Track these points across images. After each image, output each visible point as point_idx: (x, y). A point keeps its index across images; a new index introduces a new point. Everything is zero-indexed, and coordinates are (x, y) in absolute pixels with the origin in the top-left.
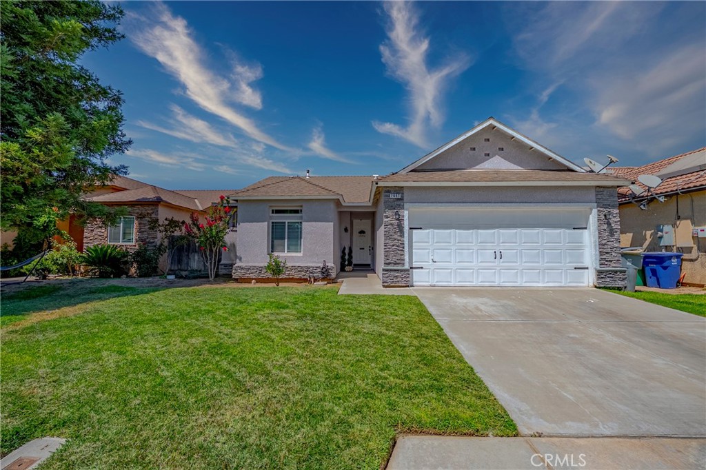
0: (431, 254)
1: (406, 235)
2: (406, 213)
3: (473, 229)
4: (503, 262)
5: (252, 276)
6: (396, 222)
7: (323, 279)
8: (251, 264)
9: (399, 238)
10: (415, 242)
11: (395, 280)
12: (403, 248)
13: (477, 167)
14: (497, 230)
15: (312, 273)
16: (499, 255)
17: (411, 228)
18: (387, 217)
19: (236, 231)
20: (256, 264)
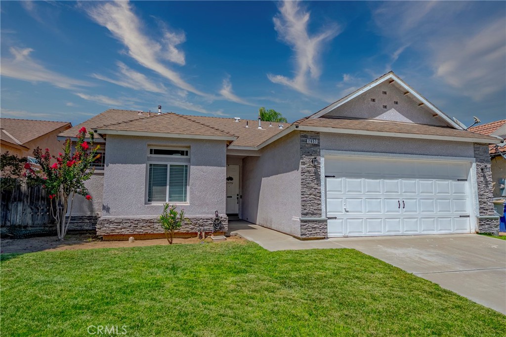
0: (344, 204)
1: (323, 183)
2: (322, 160)
3: (380, 179)
4: (406, 211)
5: (125, 232)
6: (313, 169)
7: (216, 233)
8: (122, 217)
9: (316, 186)
10: (329, 191)
11: (313, 232)
12: (320, 197)
13: (377, 118)
14: (400, 180)
15: (202, 226)
16: (402, 205)
17: (326, 176)
18: (304, 163)
19: (103, 174)
20: (131, 217)
